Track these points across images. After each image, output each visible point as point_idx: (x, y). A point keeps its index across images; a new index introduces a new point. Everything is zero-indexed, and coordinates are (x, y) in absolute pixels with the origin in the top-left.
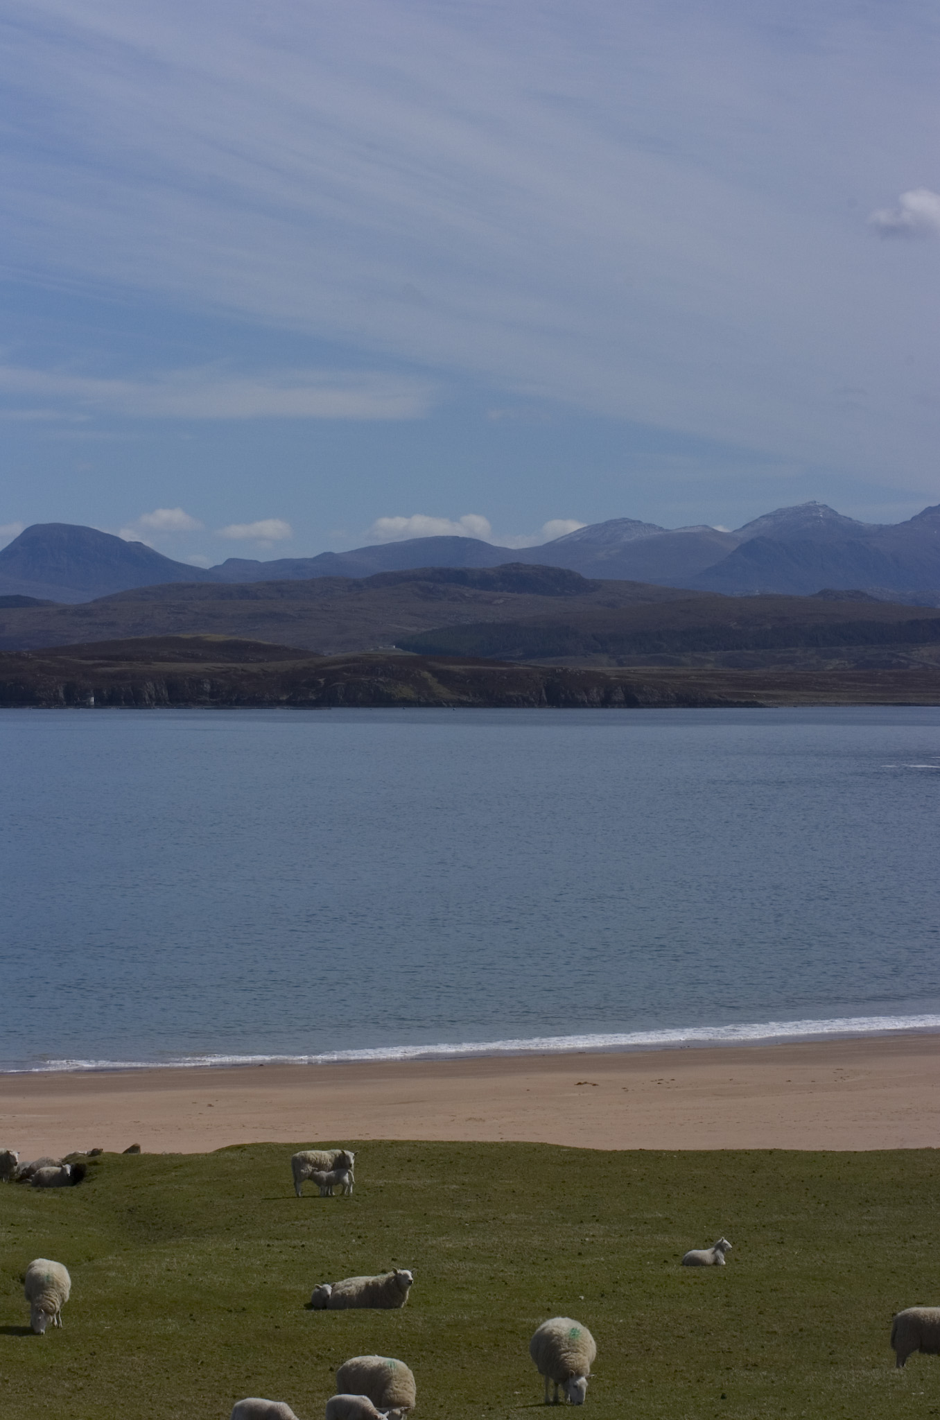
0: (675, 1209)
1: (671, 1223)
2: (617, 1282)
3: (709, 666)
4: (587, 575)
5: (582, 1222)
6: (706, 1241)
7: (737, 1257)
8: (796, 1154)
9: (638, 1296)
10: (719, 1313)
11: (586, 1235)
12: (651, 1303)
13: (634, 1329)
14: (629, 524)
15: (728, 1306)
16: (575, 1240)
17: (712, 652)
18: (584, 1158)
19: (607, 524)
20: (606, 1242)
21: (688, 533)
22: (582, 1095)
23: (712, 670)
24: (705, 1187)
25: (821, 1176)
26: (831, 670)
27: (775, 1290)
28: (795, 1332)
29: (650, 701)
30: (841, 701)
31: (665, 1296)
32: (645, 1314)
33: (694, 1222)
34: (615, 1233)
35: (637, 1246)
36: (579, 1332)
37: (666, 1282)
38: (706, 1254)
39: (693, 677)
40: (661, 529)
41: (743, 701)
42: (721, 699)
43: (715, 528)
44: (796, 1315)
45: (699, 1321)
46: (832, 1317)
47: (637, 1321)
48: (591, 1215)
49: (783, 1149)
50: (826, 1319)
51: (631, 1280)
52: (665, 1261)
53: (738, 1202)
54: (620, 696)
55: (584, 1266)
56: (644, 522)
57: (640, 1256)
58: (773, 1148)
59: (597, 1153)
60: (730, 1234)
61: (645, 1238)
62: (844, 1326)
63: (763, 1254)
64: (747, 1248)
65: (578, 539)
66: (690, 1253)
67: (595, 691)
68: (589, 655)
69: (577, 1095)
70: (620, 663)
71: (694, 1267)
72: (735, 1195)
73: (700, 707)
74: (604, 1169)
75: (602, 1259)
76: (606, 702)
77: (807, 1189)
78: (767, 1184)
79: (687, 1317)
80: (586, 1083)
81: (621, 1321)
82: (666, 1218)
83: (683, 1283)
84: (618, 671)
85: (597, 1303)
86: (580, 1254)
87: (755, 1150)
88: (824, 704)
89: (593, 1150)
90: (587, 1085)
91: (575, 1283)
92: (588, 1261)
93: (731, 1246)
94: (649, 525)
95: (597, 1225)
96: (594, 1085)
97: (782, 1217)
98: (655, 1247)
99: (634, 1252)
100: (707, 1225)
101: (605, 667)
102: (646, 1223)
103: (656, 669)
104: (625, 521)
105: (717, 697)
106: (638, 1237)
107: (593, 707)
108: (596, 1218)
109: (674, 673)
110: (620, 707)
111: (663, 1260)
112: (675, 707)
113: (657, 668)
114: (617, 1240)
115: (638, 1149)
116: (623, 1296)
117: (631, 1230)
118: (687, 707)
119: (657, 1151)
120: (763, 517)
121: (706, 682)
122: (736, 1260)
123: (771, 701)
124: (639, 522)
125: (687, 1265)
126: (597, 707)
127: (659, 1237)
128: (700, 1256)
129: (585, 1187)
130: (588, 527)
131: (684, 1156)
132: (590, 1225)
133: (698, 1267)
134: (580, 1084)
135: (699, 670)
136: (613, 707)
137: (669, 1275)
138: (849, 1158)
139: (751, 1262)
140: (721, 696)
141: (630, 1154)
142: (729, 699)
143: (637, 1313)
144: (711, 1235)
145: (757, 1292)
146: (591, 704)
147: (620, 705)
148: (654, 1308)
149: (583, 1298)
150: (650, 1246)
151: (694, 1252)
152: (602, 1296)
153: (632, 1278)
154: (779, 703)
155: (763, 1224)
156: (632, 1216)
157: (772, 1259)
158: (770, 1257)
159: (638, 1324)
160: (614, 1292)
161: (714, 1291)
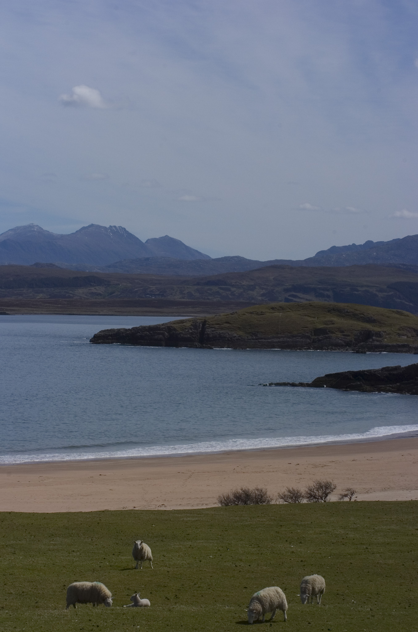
8: (21, 514)
25: (32, 524)
27: (12, 574)
28: (20, 593)
30: (43, 312)
49: (16, 511)
58: (11, 511)
62: (42, 591)
63: (6, 558)
77: (26, 529)
78: (8, 527)
87: (3, 512)
88: (36, 314)
120: (10, 230)
123: (12, 312)
138: (45, 516)
139: (1, 562)
158: (9, 560)
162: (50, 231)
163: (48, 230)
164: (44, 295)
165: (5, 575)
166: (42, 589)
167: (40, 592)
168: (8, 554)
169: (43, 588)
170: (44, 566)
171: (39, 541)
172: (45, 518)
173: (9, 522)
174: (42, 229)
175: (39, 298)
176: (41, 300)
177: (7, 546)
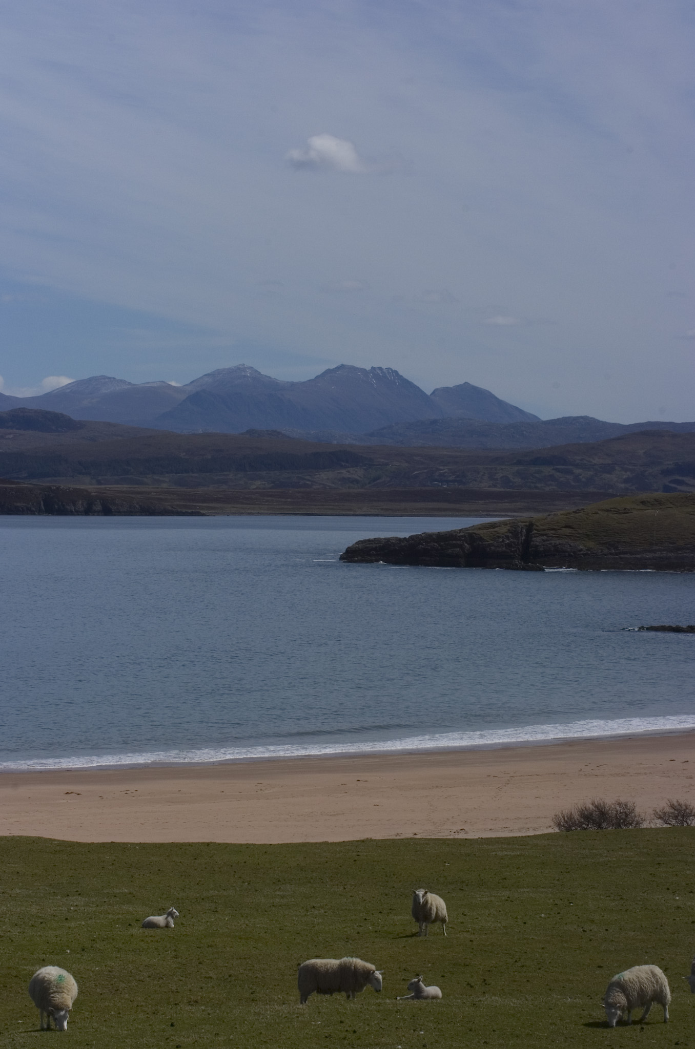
0: (137, 886)
1: (134, 896)
2: (94, 940)
3: (165, 485)
4: (76, 417)
5: (68, 895)
6: (160, 910)
7: (183, 922)
8: (226, 845)
9: (109, 950)
10: (169, 963)
11: (71, 905)
12: (119, 955)
13: (107, 975)
14: (107, 380)
15: (176, 958)
16: (63, 909)
17: (167, 475)
18: (70, 848)
19: (90, 379)
20: (86, 911)
21: (150, 387)
22: (69, 801)
23: (167, 488)
24: (159, 870)
25: (245, 862)
26: (253, 489)
27: (211, 946)
28: (225, 978)
29: (121, 510)
30: (262, 511)
31: (129, 951)
32: (115, 963)
33: (151, 895)
34: (92, 904)
35: (109, 913)
36: (64, 977)
37: (130, 940)
38: (160, 920)
39: (153, 493)
40: (130, 383)
41: (190, 511)
42: (173, 509)
43: (170, 383)
44: (227, 965)
45: (154, 969)
46: (253, 966)
47: (109, 969)
48: (75, 890)
49: (217, 842)
50: (249, 968)
51: (104, 938)
52: (130, 925)
53: (183, 881)
54: (98, 507)
55: (69, 928)
56: (117, 378)
57: (111, 921)
58: (209, 841)
59: (79, 844)
60: (178, 905)
61: (115, 907)
63: (202, 919)
64: (190, 915)
65: (69, 390)
66: (148, 918)
67: (80, 503)
68: (76, 476)
69: (65, 801)
70: (99, 483)
71: (151, 929)
72: (182, 876)
73: (158, 516)
74: (84, 856)
75: (83, 923)
76: (88, 511)
77: (235, 872)
78: (206, 868)
79: (146, 966)
80: (72, 793)
81: (97, 969)
82: (130, 893)
83: (143, 941)
84: (98, 488)
85: (79, 956)
86: (66, 919)
87: (197, 843)
88: (249, 514)
89: (77, 842)
90: (73, 794)
91: (63, 941)
92: (72, 924)
93: (178, 914)
94: (121, 381)
95: (80, 898)
96: (79, 794)
97: (216, 892)
98: (123, 914)
99: (106, 918)
100: (161, 898)
101: (88, 485)
102: (115, 896)
103: (124, 487)
104: (104, 377)
105: (170, 508)
106: (109, 906)
107: (78, 515)
108: (79, 893)
109: (139, 490)
110: (98, 515)
111: (128, 924)
112: (139, 515)
113: (126, 486)
114: (94, 909)
115: (110, 841)
116: (99, 950)
117: (105, 902)
118: (148, 515)
119: (124, 843)
120: (205, 375)
121: (161, 497)
122: (182, 924)
123: (209, 512)
124: (114, 378)
125: (146, 928)
126: (82, 515)
127: (125, 907)
128: (155, 921)
129: (71, 869)
130: (76, 382)
131: (143, 847)
132: (75, 898)
133: (154, 929)
134: (67, 793)
135: (158, 488)
136: (93, 515)
137: (132, 935)
138: (266, 849)
139: (193, 925)
140: (172, 507)
141: (103, 845)
142: (179, 510)
143: (109, 963)
144: (163, 905)
145: (197, 947)
146: (77, 513)
147: (98, 513)
148: (121, 959)
149: (69, 951)
150: (119, 914)
151: (151, 918)
152: (83, 950)
154: (216, 513)
155: (202, 897)
156: (105, 891)
157: (208, 924)
158: (207, 922)
159: (110, 971)
160: (92, 947)
161: (166, 947)
162: (273, 377)
163: (268, 375)
164: (264, 483)
165: (200, 948)
166: (262, 971)
167: (258, 975)
168: (206, 913)
169: (263, 969)
170: (265, 932)
171: (256, 890)
172: (266, 852)
173: (206, 859)
174: (259, 373)
175: (255, 487)
176: (258, 490)
177: (203, 899)
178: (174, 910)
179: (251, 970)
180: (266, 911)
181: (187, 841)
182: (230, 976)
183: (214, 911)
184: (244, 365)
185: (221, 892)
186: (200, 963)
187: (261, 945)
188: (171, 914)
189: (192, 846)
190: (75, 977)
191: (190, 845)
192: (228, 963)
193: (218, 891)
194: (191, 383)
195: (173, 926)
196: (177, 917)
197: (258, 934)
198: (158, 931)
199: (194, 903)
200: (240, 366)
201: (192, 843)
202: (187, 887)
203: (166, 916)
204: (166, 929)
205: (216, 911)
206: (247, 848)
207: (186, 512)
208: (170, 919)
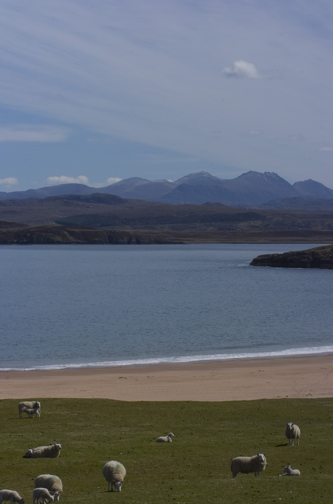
0: (154, 422)
1: (153, 427)
2: (133, 448)
3: (166, 230)
4: (123, 197)
5: (121, 427)
6: (165, 434)
7: (176, 439)
8: (197, 402)
9: (141, 453)
10: (170, 459)
11: (123, 431)
12: (145, 455)
13: (140, 465)
14: (138, 179)
15: (173, 457)
16: (119, 433)
17: (167, 225)
18: (121, 404)
19: (130, 179)
20: (129, 434)
21: (158, 182)
22: (121, 382)
23: (167, 231)
24: (165, 414)
25: (206, 410)
26: (209, 231)
27: (190, 451)
28: (196, 466)
29: (145, 242)
30: (213, 242)
31: (150, 453)
32: (143, 459)
33: (161, 426)
34: (133, 431)
35: (140, 435)
36: (120, 466)
37: (151, 448)
38: (165, 438)
39: (160, 233)
40: (149, 181)
41: (178, 242)
42: (170, 241)
43: (168, 181)
44: (197, 460)
45: (162, 462)
46: (210, 460)
47: (141, 462)
48: (124, 424)
49: (192, 401)
50: (208, 461)
51: (138, 447)
52: (151, 441)
53: (176, 420)
54: (134, 240)
55: (122, 442)
56: (143, 178)
57: (142, 439)
58: (189, 400)
59: (126, 402)
60: (174, 431)
61: (143, 432)
62: (214, 463)
63: (185, 438)
64: (180, 436)
65: (120, 184)
66: (159, 438)
67: (125, 238)
68: (123, 225)
69: (119, 382)
70: (134, 228)
71: (161, 443)
72: (175, 417)
73: (163, 244)
74: (129, 408)
75: (128, 440)
76: (129, 242)
77: (201, 415)
78: (187, 413)
79: (158, 460)
80: (122, 377)
81: (135, 462)
82: (151, 426)
83: (157, 448)
84: (134, 231)
85: (126, 456)
86: (120, 438)
87: (183, 401)
88: (207, 243)
89: (125, 401)
90: (123, 378)
91: (119, 448)
92: (123, 441)
93: (174, 435)
94: (145, 179)
95: (127, 428)
96: (125, 378)
97: (192, 425)
98: (147, 436)
99: (139, 437)
100: (165, 428)
101: (129, 230)
102: (144, 427)
103: (147, 231)
104: (136, 178)
105: (169, 241)
106: (141, 432)
107: (125, 244)
108: (126, 425)
109: (153, 232)
110: (134, 244)
111: (150, 440)
112: (154, 244)
113: (147, 230)
114: (133, 433)
115: (141, 401)
116: (136, 453)
117: (139, 430)
118: (158, 244)
119: (148, 402)
120: (185, 177)
121: (165, 235)
122: (176, 440)
123: (188, 242)
124: (141, 178)
125: (158, 442)
126: (126, 244)
127: (148, 432)
128: (163, 439)
129: (122, 414)
130: (123, 180)
131: (157, 403)
132: (124, 428)
133: (163, 443)
134: (120, 378)
135: (163, 231)
136: (132, 244)
137: (152, 446)
138: (216, 404)
139: (181, 441)
140: (170, 240)
141: (138, 402)
142: (173, 241)
143: (141, 459)
144: (167, 431)
145: (183, 451)
146: (124, 243)
147: (134, 243)
148: (147, 457)
149: (121, 454)
150: (145, 435)
151: (161, 437)
152: (128, 453)
153: (139, 447)
154: (191, 243)
155: (185, 427)
156: (139, 425)
157: (188, 440)
158: (188, 439)
159: (141, 463)
160: (132, 451)
161: (168, 451)
162: (217, 177)
163: (215, 176)
164: (213, 228)
165: (184, 452)
168: (187, 435)
170: (216, 444)
171: (211, 424)
172: (216, 406)
173: (187, 409)
174: (211, 175)
177: (185, 428)
178: (172, 434)
179: (209, 462)
180: (216, 434)
181: (177, 400)
182: (199, 465)
183: (191, 434)
184: (204, 171)
185: (194, 425)
186: (184, 459)
187: (213, 450)
188: (170, 436)
189: (180, 403)
190: (124, 466)
191: (180, 402)
192: (197, 459)
193: (193, 424)
194: (178, 180)
195: (171, 441)
196: (173, 437)
197: (212, 445)
198: (164, 444)
199: (181, 430)
200: (202, 172)
201: (180, 401)
202: (178, 422)
203: (168, 436)
204: (168, 443)
205: (192, 434)
206: (207, 403)
207: (176, 242)
208: (170, 438)
